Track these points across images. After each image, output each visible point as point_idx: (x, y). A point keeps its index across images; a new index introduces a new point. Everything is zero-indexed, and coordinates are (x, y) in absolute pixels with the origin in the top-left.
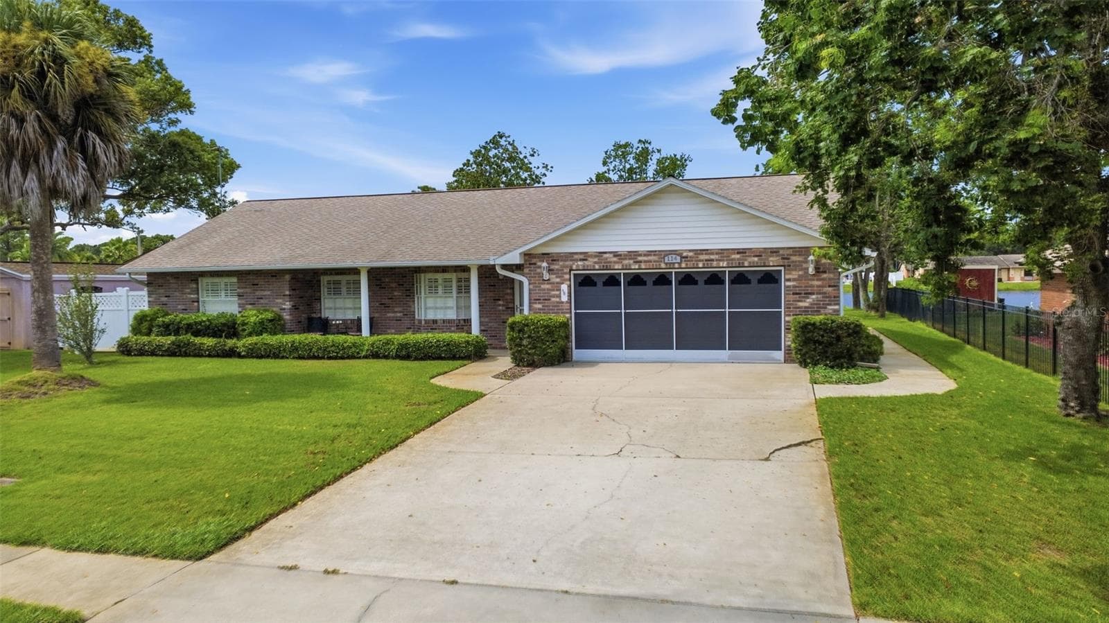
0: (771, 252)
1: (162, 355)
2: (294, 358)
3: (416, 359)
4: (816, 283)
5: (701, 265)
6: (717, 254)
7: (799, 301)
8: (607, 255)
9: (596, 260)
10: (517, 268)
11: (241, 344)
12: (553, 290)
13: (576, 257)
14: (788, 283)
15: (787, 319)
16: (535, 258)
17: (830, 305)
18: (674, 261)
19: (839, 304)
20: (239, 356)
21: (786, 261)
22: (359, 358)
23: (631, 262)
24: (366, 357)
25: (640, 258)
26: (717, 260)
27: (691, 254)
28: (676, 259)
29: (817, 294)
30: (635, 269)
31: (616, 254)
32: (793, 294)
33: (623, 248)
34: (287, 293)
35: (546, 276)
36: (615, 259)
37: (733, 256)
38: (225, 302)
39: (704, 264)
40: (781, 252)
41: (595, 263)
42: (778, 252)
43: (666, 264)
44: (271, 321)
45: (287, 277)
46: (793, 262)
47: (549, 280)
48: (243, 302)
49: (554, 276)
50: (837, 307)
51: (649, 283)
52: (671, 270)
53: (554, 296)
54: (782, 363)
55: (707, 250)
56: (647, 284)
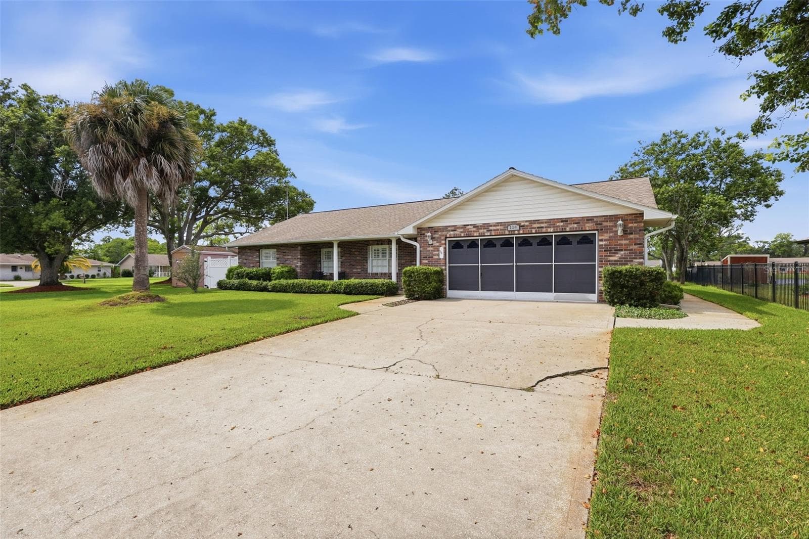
0: (587, 220)
4: (624, 242)
5: (534, 231)
6: (546, 223)
7: (610, 256)
8: (469, 227)
9: (462, 230)
10: (413, 237)
11: (270, 284)
12: (435, 251)
13: (449, 229)
14: (601, 243)
15: (600, 269)
16: (424, 230)
17: (636, 259)
18: (515, 229)
19: (643, 258)
20: (268, 291)
21: (599, 226)
22: (326, 293)
23: (485, 231)
24: (329, 293)
25: (491, 228)
26: (545, 227)
27: (527, 224)
28: (516, 227)
29: (625, 250)
30: (488, 236)
31: (475, 226)
32: (605, 251)
33: (479, 222)
34: (299, 257)
35: (430, 242)
36: (474, 229)
37: (558, 224)
38: (271, 262)
39: (536, 231)
40: (595, 219)
41: (461, 232)
43: (509, 231)
44: (287, 272)
45: (300, 247)
46: (605, 226)
47: (432, 244)
48: (279, 262)
49: (435, 242)
50: (641, 260)
51: (498, 245)
52: (513, 236)
53: (435, 255)
54: (595, 303)
55: (539, 220)
56: (497, 246)
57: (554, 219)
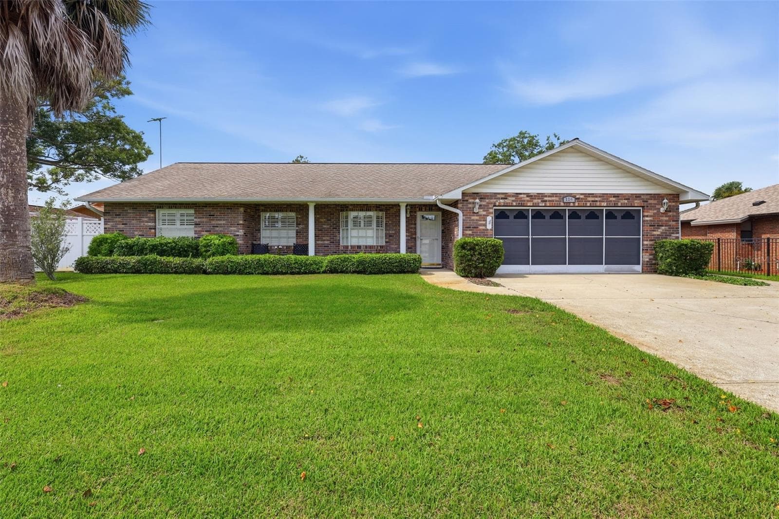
0: (636, 197)
1: (126, 273)
2: (258, 274)
3: (371, 273)
4: (665, 218)
5: (588, 205)
6: (599, 197)
7: (653, 231)
8: (522, 196)
9: (514, 199)
10: (455, 204)
11: (208, 262)
12: (481, 220)
13: (499, 196)
14: (646, 219)
15: (645, 243)
16: (467, 196)
17: (673, 233)
18: (571, 201)
19: (678, 233)
20: (205, 272)
21: (644, 203)
22: (319, 273)
23: (540, 201)
24: (324, 272)
25: (546, 199)
26: (599, 201)
27: (582, 197)
28: (572, 200)
29: (665, 226)
30: (542, 206)
31: (528, 195)
32: (650, 226)
33: (533, 191)
34: (241, 222)
35: (476, 210)
36: (528, 199)
37: (611, 199)
38: (180, 230)
39: (591, 204)
40: (642, 197)
41: (513, 201)
42: (640, 197)
43: (564, 203)
44: (230, 244)
45: (242, 210)
46: (650, 204)
47: (478, 213)
48: (200, 229)
49: (482, 210)
50: (677, 235)
52: (566, 208)
53: (481, 225)
54: (640, 274)
55: (593, 194)
56: (546, 218)
57: (607, 194)
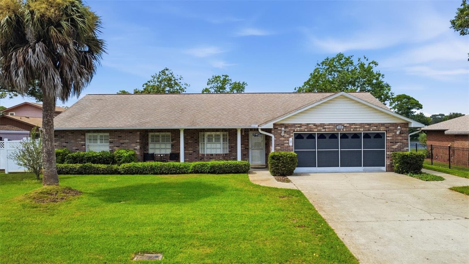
0: (381, 125)
2: (152, 174)
3: (219, 173)
4: (399, 138)
5: (352, 130)
6: (359, 125)
7: (393, 146)
8: (311, 125)
9: (306, 127)
10: (269, 130)
12: (286, 141)
13: (296, 125)
14: (388, 138)
15: (388, 153)
16: (277, 126)
17: (405, 147)
18: (341, 128)
19: (408, 147)
20: (119, 173)
21: (387, 129)
22: (188, 173)
23: (322, 128)
24: (190, 173)
25: (326, 127)
26: (359, 128)
27: (348, 125)
29: (400, 142)
30: (323, 131)
31: (315, 125)
32: (390, 143)
33: (318, 122)
34: (138, 141)
35: (283, 134)
36: (314, 127)
37: (366, 126)
39: (353, 129)
40: (385, 125)
41: (305, 128)
42: (384, 125)
43: (337, 129)
44: (133, 155)
45: (138, 133)
46: (390, 129)
47: (284, 136)
48: (113, 145)
49: (286, 134)
50: (407, 148)
51: (327, 137)
52: (338, 132)
53: (286, 143)
55: (355, 124)
57: (364, 123)
